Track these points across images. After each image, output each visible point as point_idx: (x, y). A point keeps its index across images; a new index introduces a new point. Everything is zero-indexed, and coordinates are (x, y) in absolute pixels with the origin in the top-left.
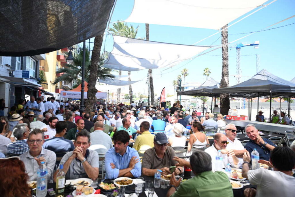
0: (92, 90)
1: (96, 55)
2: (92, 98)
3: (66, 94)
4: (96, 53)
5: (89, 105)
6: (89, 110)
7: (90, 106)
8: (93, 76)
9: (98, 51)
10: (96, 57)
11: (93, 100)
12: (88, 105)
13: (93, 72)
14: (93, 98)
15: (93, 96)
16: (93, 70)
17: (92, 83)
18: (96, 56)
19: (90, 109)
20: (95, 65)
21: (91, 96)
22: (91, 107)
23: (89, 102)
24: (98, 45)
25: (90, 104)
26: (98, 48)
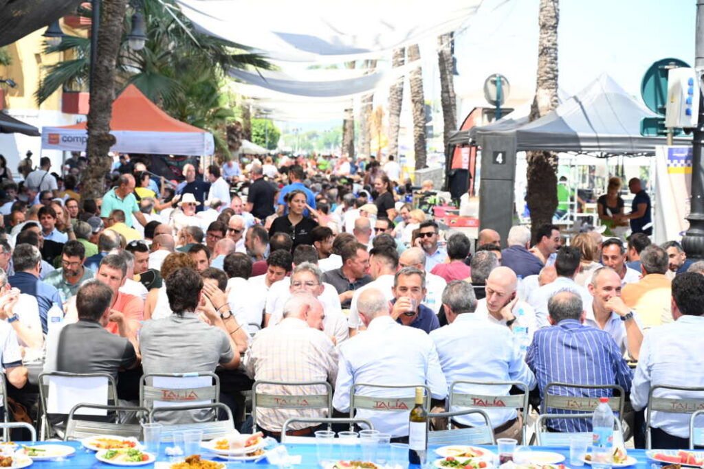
0: (99, 137)
1: (108, 40)
2: (99, 159)
3: (61, 137)
4: (108, 34)
5: (90, 181)
6: (91, 193)
7: (94, 183)
8: (101, 98)
9: (112, 28)
10: (105, 44)
11: (100, 165)
12: (88, 179)
13: (100, 89)
14: (101, 161)
15: (101, 155)
16: (101, 81)
17: (98, 119)
18: (107, 42)
19: (91, 189)
20: (107, 68)
21: (96, 154)
22: (95, 185)
23: (92, 172)
24: (114, 11)
25: (94, 178)
26: (112, 21)
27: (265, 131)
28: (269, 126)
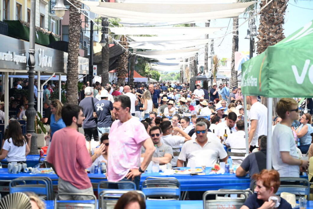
27: (155, 74)
28: (157, 73)
